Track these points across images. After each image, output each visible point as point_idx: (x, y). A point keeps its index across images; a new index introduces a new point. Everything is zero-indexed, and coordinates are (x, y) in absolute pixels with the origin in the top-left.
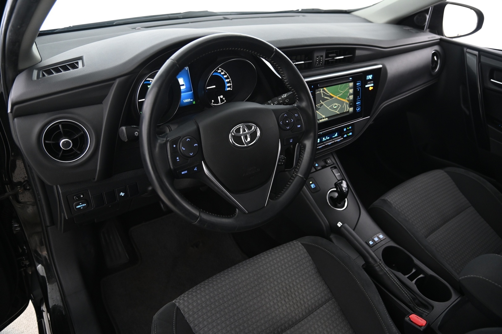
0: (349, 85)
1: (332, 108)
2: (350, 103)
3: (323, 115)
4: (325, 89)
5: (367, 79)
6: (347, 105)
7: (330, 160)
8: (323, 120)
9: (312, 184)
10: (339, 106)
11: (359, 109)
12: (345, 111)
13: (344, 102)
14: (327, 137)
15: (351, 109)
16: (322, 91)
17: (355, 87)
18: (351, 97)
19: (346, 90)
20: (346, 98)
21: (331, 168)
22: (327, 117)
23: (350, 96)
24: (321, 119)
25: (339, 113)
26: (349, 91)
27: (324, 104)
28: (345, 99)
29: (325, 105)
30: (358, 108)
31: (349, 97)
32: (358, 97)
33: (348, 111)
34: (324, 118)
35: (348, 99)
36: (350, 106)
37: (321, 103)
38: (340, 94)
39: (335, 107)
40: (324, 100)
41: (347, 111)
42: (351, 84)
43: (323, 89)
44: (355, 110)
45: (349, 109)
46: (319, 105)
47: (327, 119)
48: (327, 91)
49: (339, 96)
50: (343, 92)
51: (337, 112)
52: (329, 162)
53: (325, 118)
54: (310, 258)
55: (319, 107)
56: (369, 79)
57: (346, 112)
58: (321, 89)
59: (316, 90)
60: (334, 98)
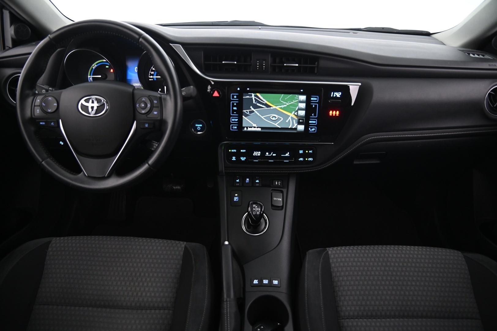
0: (298, 98)
1: (268, 118)
2: (299, 120)
3: (254, 124)
4: (258, 95)
5: (332, 96)
6: (294, 121)
7: (279, 183)
8: (253, 129)
9: (236, 196)
10: (279, 119)
11: (313, 129)
12: (289, 127)
13: (290, 116)
14: (272, 153)
15: (301, 128)
16: (253, 97)
17: (308, 102)
18: (302, 113)
19: (292, 103)
20: (293, 112)
21: (272, 190)
22: (260, 128)
23: (299, 111)
24: (251, 127)
25: (280, 127)
26: (298, 105)
27: (256, 112)
28: (291, 113)
29: (258, 114)
30: (311, 128)
31: (297, 111)
32: (313, 115)
33: (296, 129)
34: (255, 127)
35: (296, 114)
36: (299, 123)
37: (251, 109)
38: (283, 105)
39: (274, 119)
40: (256, 107)
41: (293, 127)
42: (303, 98)
43: (255, 94)
44: (306, 128)
45: (297, 126)
46: (248, 111)
47: (259, 129)
48: (261, 98)
49: (280, 107)
50: (288, 104)
51: (276, 125)
52: (277, 183)
53: (257, 127)
54: (181, 262)
55: (248, 114)
56: (334, 96)
57: (291, 129)
58: (253, 95)
59: (244, 94)
60: (272, 108)
